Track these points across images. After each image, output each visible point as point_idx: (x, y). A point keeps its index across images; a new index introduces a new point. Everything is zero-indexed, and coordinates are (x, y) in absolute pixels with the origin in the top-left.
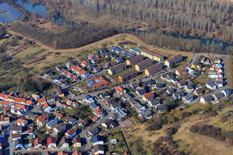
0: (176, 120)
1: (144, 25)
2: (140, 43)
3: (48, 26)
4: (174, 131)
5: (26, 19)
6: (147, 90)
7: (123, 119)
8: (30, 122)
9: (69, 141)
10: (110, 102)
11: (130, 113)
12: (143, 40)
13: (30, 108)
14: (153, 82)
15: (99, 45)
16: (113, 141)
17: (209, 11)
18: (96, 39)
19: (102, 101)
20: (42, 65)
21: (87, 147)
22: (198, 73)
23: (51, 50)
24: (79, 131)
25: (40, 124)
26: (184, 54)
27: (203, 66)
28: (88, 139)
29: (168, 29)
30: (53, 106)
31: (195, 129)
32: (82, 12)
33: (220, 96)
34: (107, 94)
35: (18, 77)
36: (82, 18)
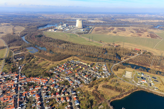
0: (97, 84)
1: (79, 54)
2: (79, 59)
3: (48, 54)
4: (97, 87)
5: (40, 52)
6: (85, 74)
7: (80, 84)
8: (48, 87)
9: (64, 93)
10: (75, 79)
11: (82, 82)
12: (80, 58)
13: (47, 82)
14: (86, 72)
15: (66, 60)
17: (98, 50)
18: (65, 58)
19: (71, 78)
20: (48, 67)
21: (71, 94)
22: (99, 68)
23: (50, 62)
24: (66, 89)
25: (52, 88)
26: (94, 62)
27: (100, 66)
28: (70, 92)
29: (86, 55)
30: (55, 81)
31: (103, 86)
32: (58, 50)
33: (108, 75)
34: (73, 76)
35: (41, 71)
36: (59, 51)
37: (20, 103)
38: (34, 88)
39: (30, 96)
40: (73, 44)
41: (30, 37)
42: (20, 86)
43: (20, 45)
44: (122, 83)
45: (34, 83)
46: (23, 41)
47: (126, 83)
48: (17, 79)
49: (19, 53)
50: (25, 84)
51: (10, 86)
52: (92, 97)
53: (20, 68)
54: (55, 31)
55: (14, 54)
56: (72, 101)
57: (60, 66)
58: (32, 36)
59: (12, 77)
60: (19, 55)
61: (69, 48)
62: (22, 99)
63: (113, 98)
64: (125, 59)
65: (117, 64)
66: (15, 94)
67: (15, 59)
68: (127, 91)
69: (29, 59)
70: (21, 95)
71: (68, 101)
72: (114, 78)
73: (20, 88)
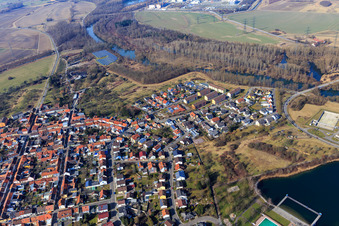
0: (237, 138)
1: (210, 66)
2: (208, 79)
3: (137, 67)
4: (236, 147)
5: (121, 61)
6: (214, 115)
7: (196, 138)
8: (126, 139)
9: (156, 154)
10: (186, 125)
11: (201, 133)
12: (210, 77)
13: (126, 129)
14: (219, 109)
15: (176, 80)
16: (189, 154)
17: (261, 54)
18: (173, 76)
19: (179, 123)
20: (133, 96)
21: (170, 159)
22: (253, 102)
23: (139, 85)
24: (163, 147)
25: (133, 141)
26: (242, 87)
27: (257, 96)
28: (170, 153)
29: (229, 68)
30: (143, 128)
31: (252, 146)
32: (163, 55)
33: (271, 120)
34: (184, 118)
35: (116, 105)
36: (163, 60)
37: (70, 165)
38: (98, 139)
39: (89, 154)
40: (201, 40)
41: (105, 28)
42: (72, 133)
43: (81, 47)
44: (302, 139)
45: (98, 130)
46: (89, 37)
47: (315, 142)
48: (67, 119)
49: (78, 65)
50: (81, 131)
51: (55, 132)
52: (218, 168)
53: (75, 96)
54: (163, 9)
55: (68, 67)
56: (171, 172)
57: (158, 95)
58: (110, 24)
59: (60, 115)
60: (77, 68)
61: (189, 50)
62: (73, 158)
63: (269, 173)
64: (332, 78)
65: (306, 93)
66: (62, 147)
67: (70, 77)
68: (309, 160)
69: (95, 77)
70: (73, 150)
71: (163, 170)
72: (286, 128)
73: (72, 136)
